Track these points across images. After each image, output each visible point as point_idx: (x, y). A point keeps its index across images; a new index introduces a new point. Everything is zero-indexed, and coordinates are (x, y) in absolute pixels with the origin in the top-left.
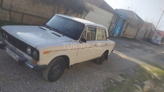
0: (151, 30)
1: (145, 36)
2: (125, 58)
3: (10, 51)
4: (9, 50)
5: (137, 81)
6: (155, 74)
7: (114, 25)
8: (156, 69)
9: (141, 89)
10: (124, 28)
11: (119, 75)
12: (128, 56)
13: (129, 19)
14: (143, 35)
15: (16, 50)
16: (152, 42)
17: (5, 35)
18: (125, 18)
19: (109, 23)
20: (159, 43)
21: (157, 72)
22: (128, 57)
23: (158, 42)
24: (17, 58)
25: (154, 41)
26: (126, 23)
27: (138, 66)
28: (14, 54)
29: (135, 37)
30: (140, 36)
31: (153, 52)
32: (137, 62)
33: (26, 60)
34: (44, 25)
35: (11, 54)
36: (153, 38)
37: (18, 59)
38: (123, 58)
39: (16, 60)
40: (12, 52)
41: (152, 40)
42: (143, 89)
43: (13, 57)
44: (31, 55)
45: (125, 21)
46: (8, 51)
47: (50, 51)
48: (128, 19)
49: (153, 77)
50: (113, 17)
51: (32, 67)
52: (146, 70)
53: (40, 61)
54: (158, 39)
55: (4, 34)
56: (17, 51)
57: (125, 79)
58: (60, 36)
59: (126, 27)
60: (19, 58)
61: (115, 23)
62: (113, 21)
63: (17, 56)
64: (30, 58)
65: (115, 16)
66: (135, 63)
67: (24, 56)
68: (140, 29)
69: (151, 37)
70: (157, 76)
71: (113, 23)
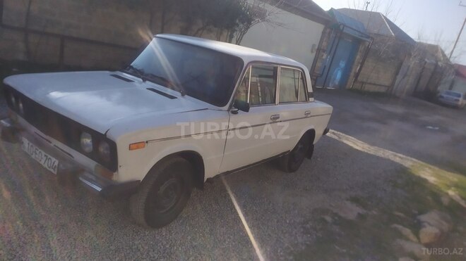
0: (436, 66)
1: (418, 82)
2: (363, 150)
3: (32, 146)
4: (31, 144)
5: (402, 215)
6: (451, 193)
7: (327, 57)
8: (454, 177)
9: (412, 237)
10: (356, 63)
11: (347, 200)
12: (373, 144)
13: (371, 35)
14: (413, 80)
15: (49, 142)
16: (440, 99)
17: (17, 103)
18: (357, 35)
19: (312, 52)
20: (460, 103)
21: (457, 186)
22: (372, 148)
23: (458, 100)
24: (55, 167)
25: (445, 96)
26: (361, 48)
27: (402, 170)
28: (43, 153)
29: (388, 87)
30: (406, 83)
31: (444, 131)
32: (397, 160)
33: (79, 170)
34: (126, 67)
35: (37, 156)
36: (442, 89)
37: (56, 169)
38: (357, 150)
39: (52, 170)
40: (40, 150)
41: (439, 95)
42: (418, 238)
43: (42, 162)
44: (93, 155)
45: (357, 42)
46: (27, 146)
47: (147, 142)
48: (368, 37)
49: (445, 201)
50: (324, 33)
51: (99, 189)
52: (425, 181)
53: (121, 170)
54: (456, 90)
55: (13, 99)
56: (52, 145)
57: (365, 211)
58: (172, 97)
59: (361, 61)
60: (59, 165)
61: (330, 51)
62: (325, 44)
63: (54, 159)
64: (90, 163)
65: (328, 30)
66: (393, 163)
67: (71, 156)
68: (404, 64)
69: (436, 87)
70: (457, 198)
71: (324, 51)
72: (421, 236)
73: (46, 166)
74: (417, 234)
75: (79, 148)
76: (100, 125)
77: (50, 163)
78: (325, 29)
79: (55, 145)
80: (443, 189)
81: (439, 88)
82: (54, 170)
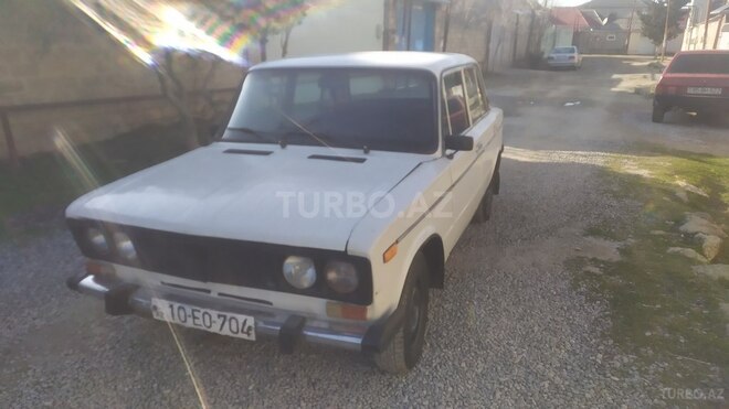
1: (516, 43)
3: (179, 308)
4: (176, 305)
5: (661, 232)
6: (682, 183)
7: (401, 41)
8: (665, 162)
9: (699, 257)
10: (437, 40)
11: (585, 235)
12: (535, 148)
14: (507, 46)
15: (209, 292)
16: (551, 62)
17: (113, 242)
19: (378, 37)
20: (576, 61)
21: (681, 173)
22: (541, 153)
23: (573, 57)
24: (250, 328)
25: (555, 55)
26: (439, 15)
27: (601, 173)
28: (214, 314)
29: (483, 62)
30: (502, 52)
31: (587, 103)
32: (582, 160)
33: (298, 322)
35: (200, 322)
36: (546, 49)
37: (253, 332)
38: (526, 163)
39: (245, 336)
40: (203, 310)
41: (546, 56)
42: (705, 256)
43: (215, 329)
44: (319, 289)
45: (431, 7)
46: (167, 310)
47: (397, 242)
49: (682, 195)
50: (386, 4)
51: (358, 341)
52: (638, 177)
53: (376, 299)
54: (560, 46)
55: (100, 239)
56: (214, 295)
57: (622, 243)
59: (443, 34)
60: (256, 324)
61: (404, 30)
62: (392, 21)
63: (241, 318)
64: (316, 305)
66: (584, 167)
67: (271, 304)
68: (494, 25)
69: (539, 44)
70: (691, 188)
71: (394, 32)
72: (707, 253)
73: (226, 331)
74: (701, 251)
77: (240, 326)
79: (220, 294)
80: (667, 181)
81: (543, 47)
82: (249, 335)
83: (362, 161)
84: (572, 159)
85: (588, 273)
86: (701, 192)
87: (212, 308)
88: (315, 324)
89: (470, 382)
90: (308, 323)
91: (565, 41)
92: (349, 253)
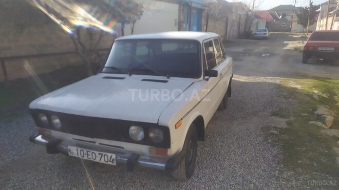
0: (247, 15)
1: (239, 28)
2: (247, 81)
3: (81, 150)
4: (79, 149)
5: (306, 114)
6: (316, 91)
7: (186, 27)
8: (308, 82)
9: (324, 126)
10: (203, 26)
11: (271, 116)
12: (248, 75)
13: (207, 4)
14: (236, 28)
15: (95, 143)
16: (255, 36)
17: (50, 119)
18: (199, 6)
19: (176, 25)
20: (267, 35)
21: (315, 87)
22: (251, 78)
24: (113, 160)
25: (257, 33)
26: (204, 14)
27: (279, 87)
28: (97, 153)
29: (224, 36)
30: (233, 31)
31: (272, 55)
32: (270, 81)
33: (136, 156)
35: (90, 157)
36: (253, 29)
37: (115, 162)
38: (244, 82)
39: (111, 163)
40: (92, 151)
41: (253, 33)
42: (326, 125)
43: (97, 160)
45: (200, 11)
46: (75, 152)
47: (182, 119)
48: (206, 6)
49: (316, 97)
50: (179, 10)
51: (163, 165)
52: (296, 89)
54: (260, 28)
55: (44, 118)
56: (97, 144)
57: (288, 120)
59: (205, 23)
60: (116, 157)
61: (187, 21)
62: (182, 17)
63: (109, 155)
64: (144, 149)
65: (182, 8)
66: (270, 84)
67: (123, 148)
68: (229, 19)
69: (250, 28)
70: (320, 94)
71: (183, 22)
72: (327, 124)
73: (102, 161)
74: (324, 123)
75: (129, 139)
76: (150, 117)
77: (108, 158)
78: (180, 7)
79: (100, 144)
80: (309, 91)
81: (252, 29)
82: (113, 162)
83: (166, 82)
84: (265, 80)
85: (272, 134)
86: (325, 95)
87: (96, 150)
88: (144, 157)
89: (216, 185)
90: (141, 157)
91: (262, 26)
92: (159, 124)
